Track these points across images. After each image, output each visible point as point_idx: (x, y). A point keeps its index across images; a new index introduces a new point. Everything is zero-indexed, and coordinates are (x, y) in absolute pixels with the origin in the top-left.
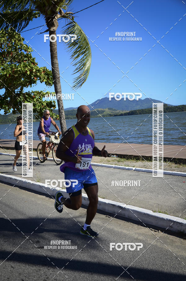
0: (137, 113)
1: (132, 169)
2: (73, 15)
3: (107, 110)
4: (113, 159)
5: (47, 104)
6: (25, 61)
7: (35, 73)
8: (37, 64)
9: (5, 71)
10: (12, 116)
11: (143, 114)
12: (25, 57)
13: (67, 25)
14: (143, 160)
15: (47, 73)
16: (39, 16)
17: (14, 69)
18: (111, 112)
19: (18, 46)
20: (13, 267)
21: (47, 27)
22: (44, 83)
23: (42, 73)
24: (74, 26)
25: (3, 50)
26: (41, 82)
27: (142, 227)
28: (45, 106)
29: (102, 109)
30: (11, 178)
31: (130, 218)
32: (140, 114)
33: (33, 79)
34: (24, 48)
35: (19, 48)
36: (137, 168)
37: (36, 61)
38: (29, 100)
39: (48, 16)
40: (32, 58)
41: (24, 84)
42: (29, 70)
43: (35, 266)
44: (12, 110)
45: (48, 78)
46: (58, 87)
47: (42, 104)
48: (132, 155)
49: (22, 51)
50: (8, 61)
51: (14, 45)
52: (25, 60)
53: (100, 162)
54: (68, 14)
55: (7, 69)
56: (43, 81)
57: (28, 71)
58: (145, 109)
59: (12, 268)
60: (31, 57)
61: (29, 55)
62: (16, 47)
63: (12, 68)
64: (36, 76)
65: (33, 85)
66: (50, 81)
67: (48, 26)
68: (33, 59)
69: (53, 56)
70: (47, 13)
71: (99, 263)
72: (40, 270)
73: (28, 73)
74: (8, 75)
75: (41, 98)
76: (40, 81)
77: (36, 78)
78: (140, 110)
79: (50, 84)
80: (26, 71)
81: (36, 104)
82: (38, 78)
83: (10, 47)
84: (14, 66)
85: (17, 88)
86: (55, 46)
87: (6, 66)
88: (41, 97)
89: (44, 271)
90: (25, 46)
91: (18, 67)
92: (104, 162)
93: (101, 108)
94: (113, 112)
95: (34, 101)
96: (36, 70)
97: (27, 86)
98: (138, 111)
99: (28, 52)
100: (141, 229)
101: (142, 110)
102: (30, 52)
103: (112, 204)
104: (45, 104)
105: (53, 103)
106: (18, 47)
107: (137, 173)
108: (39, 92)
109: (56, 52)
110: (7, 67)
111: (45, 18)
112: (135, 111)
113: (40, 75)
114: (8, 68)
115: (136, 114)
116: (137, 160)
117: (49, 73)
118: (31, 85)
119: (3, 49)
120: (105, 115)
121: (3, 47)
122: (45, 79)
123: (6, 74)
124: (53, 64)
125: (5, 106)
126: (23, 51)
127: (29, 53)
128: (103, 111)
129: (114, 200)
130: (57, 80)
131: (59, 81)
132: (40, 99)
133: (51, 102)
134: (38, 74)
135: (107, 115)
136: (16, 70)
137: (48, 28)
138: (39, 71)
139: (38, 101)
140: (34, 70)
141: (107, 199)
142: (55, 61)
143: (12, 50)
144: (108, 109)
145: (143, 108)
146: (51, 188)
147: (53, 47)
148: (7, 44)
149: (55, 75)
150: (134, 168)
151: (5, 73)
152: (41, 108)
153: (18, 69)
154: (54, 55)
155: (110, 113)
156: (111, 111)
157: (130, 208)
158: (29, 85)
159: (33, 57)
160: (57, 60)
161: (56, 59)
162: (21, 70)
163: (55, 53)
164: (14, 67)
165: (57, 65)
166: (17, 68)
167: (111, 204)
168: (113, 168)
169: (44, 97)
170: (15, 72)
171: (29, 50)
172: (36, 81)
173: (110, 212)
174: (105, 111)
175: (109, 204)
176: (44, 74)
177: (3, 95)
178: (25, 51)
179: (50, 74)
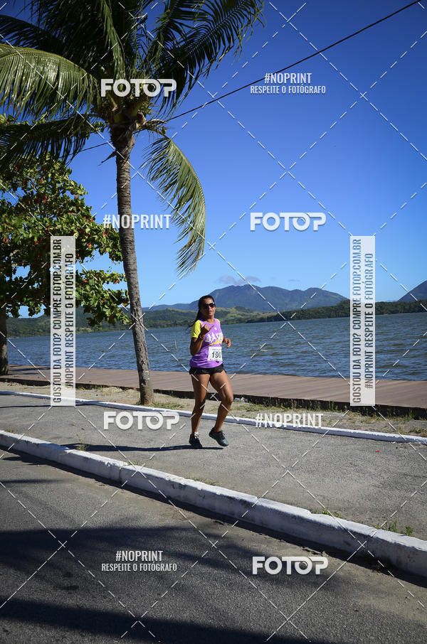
5: (111, 295)
6: (70, 212)
7: (89, 236)
8: (94, 219)
9: (31, 231)
11: (305, 319)
12: (72, 204)
14: (297, 407)
15: (112, 234)
17: (48, 227)
18: (242, 315)
19: (59, 183)
23: (104, 236)
25: (28, 192)
26: (101, 254)
28: (108, 300)
30: (28, 442)
32: (299, 318)
33: (87, 246)
34: (71, 188)
35: (60, 188)
37: (92, 213)
40: (84, 208)
42: (78, 230)
44: (43, 307)
45: (115, 246)
47: (103, 296)
48: (278, 398)
49: (65, 194)
50: (38, 213)
51: (51, 182)
52: (71, 210)
55: (35, 227)
56: (104, 251)
57: (75, 231)
58: (308, 310)
60: (82, 205)
61: (80, 202)
62: (54, 186)
63: (44, 226)
64: (92, 241)
65: (85, 259)
66: (119, 251)
67: (115, 144)
68: (87, 209)
69: (121, 201)
73: (76, 235)
74: (36, 239)
75: (100, 285)
76: (100, 251)
77: (91, 245)
78: (298, 312)
79: (117, 258)
80: (72, 232)
81: (90, 296)
82: (96, 246)
83: (43, 185)
84: (48, 221)
87: (33, 222)
88: (99, 283)
90: (73, 184)
91: (57, 224)
93: (221, 307)
94: (246, 314)
95: (85, 290)
96: (91, 230)
99: (77, 196)
102: (81, 195)
103: (228, 497)
104: (107, 295)
105: (124, 295)
106: (58, 185)
108: (98, 272)
110: (35, 223)
112: (288, 312)
113: (99, 238)
114: (37, 226)
115: (281, 321)
118: (82, 259)
119: (29, 189)
121: (29, 186)
122: (108, 247)
123: (33, 237)
125: (28, 299)
126: (68, 193)
127: (80, 198)
129: (232, 488)
131: (133, 249)
132: (98, 286)
134: (96, 237)
136: (52, 229)
138: (97, 231)
139: (95, 289)
140: (88, 230)
141: (218, 485)
142: (126, 209)
143: (47, 191)
144: (236, 308)
146: (106, 463)
148: (38, 180)
149: (125, 237)
151: (31, 236)
152: (99, 303)
153: (56, 228)
159: (87, 204)
160: (130, 208)
162: (62, 228)
163: (126, 195)
164: (47, 224)
166: (55, 225)
169: (108, 283)
171: (79, 192)
172: (91, 251)
175: (222, 496)
176: (107, 238)
177: (25, 278)
178: (72, 193)
179: (118, 238)
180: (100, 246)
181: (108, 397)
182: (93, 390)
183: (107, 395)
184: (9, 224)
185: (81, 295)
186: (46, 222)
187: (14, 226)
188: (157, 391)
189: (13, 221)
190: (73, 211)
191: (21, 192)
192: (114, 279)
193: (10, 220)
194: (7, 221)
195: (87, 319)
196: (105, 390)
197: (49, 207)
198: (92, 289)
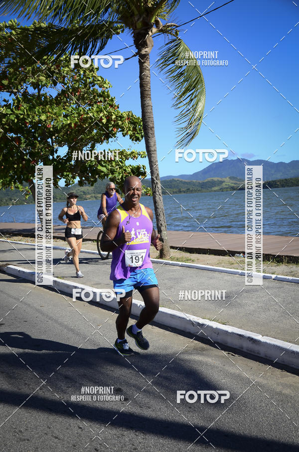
0: (279, 185)
1: (270, 278)
2: (178, 28)
3: (227, 179)
4: (239, 260)
5: (132, 170)
6: (99, 102)
7: (114, 121)
8: (118, 107)
9: (68, 118)
10: (76, 189)
11: (288, 186)
12: (100, 95)
13: (168, 44)
14: (288, 262)
15: (133, 120)
16: (122, 31)
17: (82, 115)
18: (235, 184)
19: (89, 78)
20: (81, 428)
21: (135, 48)
22: (128, 137)
23: (126, 121)
24: (178, 45)
25: (66, 86)
26: (124, 136)
27: (288, 373)
28: (129, 173)
29: (220, 179)
31: (268, 358)
32: (283, 186)
33: (112, 130)
34: (98, 82)
35: (90, 83)
36: (278, 276)
37: (116, 102)
38: (104, 164)
39: (137, 31)
40: (110, 98)
41: (98, 139)
42: (106, 117)
43: (116, 428)
44: (78, 179)
45: (135, 129)
46: (152, 144)
47: (125, 170)
48: (271, 255)
49: (94, 87)
50: (73, 103)
51: (83, 78)
52: (99, 100)
53: (218, 264)
54: (169, 26)
55: (71, 115)
56: (127, 134)
57: (103, 118)
58: (291, 179)
59: (80, 430)
60: (108, 96)
61: (106, 93)
62: (86, 81)
63: (79, 114)
64: (116, 126)
65: (110, 139)
66: (138, 133)
67: (137, 47)
68: (112, 100)
69: (144, 95)
70: (136, 27)
71: (218, 429)
72: (123, 435)
73: (104, 121)
74: (73, 125)
76: (123, 134)
77: (116, 129)
78: (283, 181)
79: (137, 139)
80: (101, 119)
81: (115, 170)
82: (120, 129)
83: (77, 81)
84: (82, 110)
85: (86, 145)
86: (148, 78)
87: (70, 111)
88: (122, 159)
89: (129, 437)
90: (100, 79)
91: (89, 112)
92: (223, 264)
93: (218, 177)
94: (238, 183)
95: (112, 166)
96: (116, 116)
97: (102, 142)
98: (278, 181)
99: (104, 89)
100: (288, 376)
101: (286, 180)
102: (107, 88)
103: (238, 334)
104: (129, 170)
105: (142, 169)
106: (88, 80)
107: (277, 284)
108: (121, 150)
109: (149, 87)
111: (133, 35)
112: (274, 181)
113: (122, 124)
114: (73, 114)
115: (276, 187)
116: (278, 262)
117: (135, 121)
118: (108, 140)
119: (66, 84)
120: (225, 188)
121: (66, 82)
122: (130, 130)
123: (71, 123)
124: (143, 106)
125: (68, 173)
126: (96, 87)
127: (106, 91)
128: (222, 182)
129: (240, 328)
130: (150, 132)
131: (154, 134)
132: (122, 163)
133: (138, 168)
134: (120, 123)
135: (227, 188)
136: (85, 116)
137: (137, 51)
138: (121, 117)
139: (119, 165)
140: (114, 117)
141: (229, 325)
142: (148, 101)
143: (80, 86)
144: (230, 178)
145: (288, 177)
146: (139, 305)
147: (145, 80)
148: (73, 77)
149: (147, 124)
150: (274, 276)
151: (69, 122)
152: (122, 176)
153: (89, 116)
154: (146, 92)
155: (233, 185)
156: (234, 182)
157: (268, 341)
158: (104, 139)
159: (112, 95)
160: (150, 100)
161: (148, 99)
162: (94, 116)
163: (147, 89)
164: (82, 113)
165: (150, 107)
166: (88, 114)
167: (235, 334)
168: (238, 275)
169: (128, 159)
170: (84, 121)
171: (105, 85)
172: (116, 133)
173: (235, 347)
174: (224, 182)
175: (233, 333)
176: (128, 123)
177: (64, 157)
178: (100, 87)
179: (137, 123)
180: (123, 129)
184: (52, 113)
185: (108, 170)
186: (81, 111)
187: (55, 114)
188: (172, 247)
189: (55, 111)
190: (101, 102)
191: (60, 87)
192: (133, 155)
193: (53, 110)
194: (50, 110)
197: (82, 98)
198: (117, 165)
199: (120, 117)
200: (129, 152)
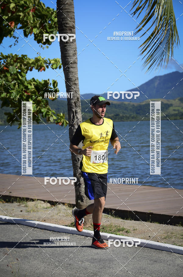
5: (37, 87)
15: (40, 12)
23: (31, 13)
26: (26, 35)
28: (32, 92)
33: (8, 25)
45: (42, 26)
47: (27, 88)
53: (166, 239)
56: (31, 32)
65: (4, 39)
75: (23, 73)
76: (25, 32)
77: (13, 25)
79: (46, 41)
81: (12, 87)
88: (22, 70)
92: (173, 239)
96: (16, 6)
104: (32, 87)
105: (52, 86)
108: (20, 56)
113: (24, 16)
117: (44, 13)
122: (35, 27)
132: (21, 75)
133: (46, 83)
134: (21, 15)
139: (17, 79)
169: (31, 70)
172: (13, 31)
176: (34, 16)
179: (47, 16)
180: (25, 25)
181: (35, 214)
182: (15, 204)
183: (34, 211)
192: (39, 65)
195: (6, 114)
196: (30, 204)
198: (13, 79)
199: (22, 6)
200: (32, 60)
